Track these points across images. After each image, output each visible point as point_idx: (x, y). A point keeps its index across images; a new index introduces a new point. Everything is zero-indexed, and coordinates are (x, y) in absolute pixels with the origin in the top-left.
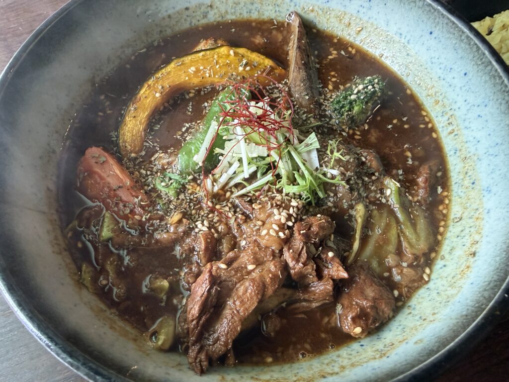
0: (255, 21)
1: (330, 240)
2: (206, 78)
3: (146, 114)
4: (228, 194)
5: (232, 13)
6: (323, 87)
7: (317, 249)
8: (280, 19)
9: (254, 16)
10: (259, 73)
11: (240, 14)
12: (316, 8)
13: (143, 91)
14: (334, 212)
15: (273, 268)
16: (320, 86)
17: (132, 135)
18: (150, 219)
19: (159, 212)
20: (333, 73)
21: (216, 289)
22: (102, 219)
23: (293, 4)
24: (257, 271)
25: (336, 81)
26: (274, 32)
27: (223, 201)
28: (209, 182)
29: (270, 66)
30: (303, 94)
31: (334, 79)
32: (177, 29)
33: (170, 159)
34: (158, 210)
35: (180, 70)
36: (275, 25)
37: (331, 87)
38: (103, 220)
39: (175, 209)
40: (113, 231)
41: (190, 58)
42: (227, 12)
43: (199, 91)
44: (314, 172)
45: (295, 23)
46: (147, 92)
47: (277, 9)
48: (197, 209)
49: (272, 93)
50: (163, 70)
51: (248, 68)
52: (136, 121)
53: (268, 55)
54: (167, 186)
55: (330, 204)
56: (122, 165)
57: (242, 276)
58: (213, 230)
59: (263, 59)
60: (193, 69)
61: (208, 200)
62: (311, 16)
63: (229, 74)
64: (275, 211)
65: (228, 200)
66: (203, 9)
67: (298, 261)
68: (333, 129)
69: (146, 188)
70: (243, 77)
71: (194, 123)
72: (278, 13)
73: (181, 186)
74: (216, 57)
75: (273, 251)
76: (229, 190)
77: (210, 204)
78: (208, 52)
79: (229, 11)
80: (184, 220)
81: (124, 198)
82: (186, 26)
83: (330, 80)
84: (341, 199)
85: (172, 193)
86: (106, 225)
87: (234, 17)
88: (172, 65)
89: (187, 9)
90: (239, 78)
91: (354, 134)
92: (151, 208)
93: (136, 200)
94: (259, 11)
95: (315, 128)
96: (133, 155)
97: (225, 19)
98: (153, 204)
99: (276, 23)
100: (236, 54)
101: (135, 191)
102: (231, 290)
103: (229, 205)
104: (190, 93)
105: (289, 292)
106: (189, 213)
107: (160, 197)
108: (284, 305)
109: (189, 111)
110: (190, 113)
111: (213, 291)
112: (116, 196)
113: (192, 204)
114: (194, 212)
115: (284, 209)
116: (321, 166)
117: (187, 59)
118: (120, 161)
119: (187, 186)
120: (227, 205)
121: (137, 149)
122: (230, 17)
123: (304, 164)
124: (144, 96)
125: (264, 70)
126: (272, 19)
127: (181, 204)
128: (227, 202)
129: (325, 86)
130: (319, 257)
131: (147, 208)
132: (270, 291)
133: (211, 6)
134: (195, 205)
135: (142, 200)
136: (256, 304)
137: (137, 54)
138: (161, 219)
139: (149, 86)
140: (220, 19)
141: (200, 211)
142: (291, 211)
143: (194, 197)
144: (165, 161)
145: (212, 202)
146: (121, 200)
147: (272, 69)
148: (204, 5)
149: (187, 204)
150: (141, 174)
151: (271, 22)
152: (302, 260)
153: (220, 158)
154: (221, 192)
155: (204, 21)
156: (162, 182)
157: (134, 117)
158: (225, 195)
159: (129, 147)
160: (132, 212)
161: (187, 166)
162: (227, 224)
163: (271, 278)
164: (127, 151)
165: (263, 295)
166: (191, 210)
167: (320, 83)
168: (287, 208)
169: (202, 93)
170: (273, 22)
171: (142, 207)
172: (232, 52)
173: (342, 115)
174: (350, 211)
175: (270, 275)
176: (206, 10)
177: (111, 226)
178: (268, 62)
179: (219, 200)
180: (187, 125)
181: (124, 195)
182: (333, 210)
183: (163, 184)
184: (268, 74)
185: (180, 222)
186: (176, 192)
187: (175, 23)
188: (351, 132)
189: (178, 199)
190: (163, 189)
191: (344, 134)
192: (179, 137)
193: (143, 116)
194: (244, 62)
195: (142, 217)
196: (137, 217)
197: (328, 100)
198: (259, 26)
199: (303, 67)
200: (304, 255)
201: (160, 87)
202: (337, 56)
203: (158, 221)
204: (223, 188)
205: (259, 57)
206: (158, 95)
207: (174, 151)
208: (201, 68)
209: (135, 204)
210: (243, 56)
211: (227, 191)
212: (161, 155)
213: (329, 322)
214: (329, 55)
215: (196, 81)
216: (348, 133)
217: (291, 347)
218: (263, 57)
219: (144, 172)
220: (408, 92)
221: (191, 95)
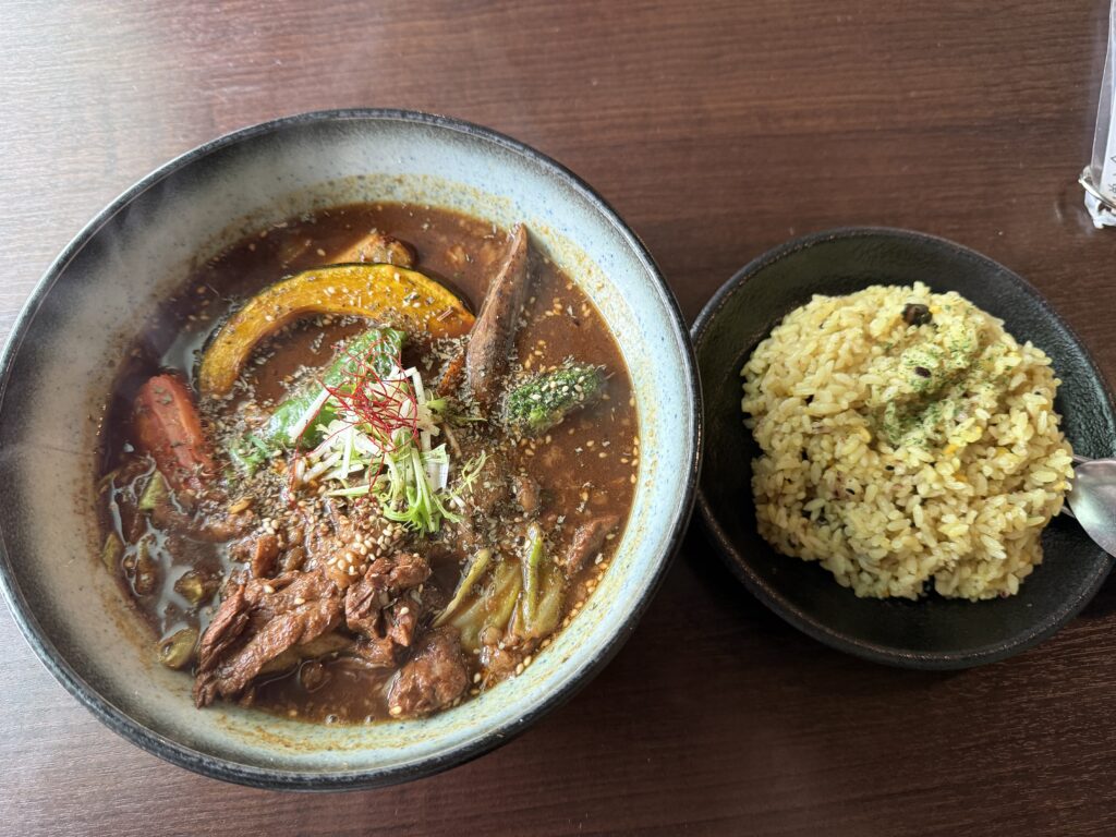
0: (466, 218)
1: (417, 590)
2: (349, 305)
3: (248, 341)
4: (322, 488)
5: (432, 197)
6: (516, 362)
7: (391, 599)
8: (502, 226)
9: (466, 210)
10: (433, 314)
11: (445, 201)
13: (250, 307)
14: (450, 552)
15: (324, 610)
16: (513, 359)
17: (221, 368)
18: (207, 497)
19: (223, 490)
20: (541, 343)
21: (244, 618)
22: (147, 480)
24: (304, 607)
25: (540, 356)
26: (487, 246)
27: (311, 498)
28: (300, 465)
29: (452, 308)
30: (479, 368)
31: (538, 353)
33: (260, 419)
34: (222, 487)
35: (312, 288)
36: (492, 233)
37: (528, 364)
38: (150, 481)
39: (246, 491)
40: (159, 500)
41: (330, 271)
42: (424, 193)
43: (339, 319)
45: (517, 243)
46: (255, 311)
47: (500, 212)
48: (273, 499)
49: (442, 351)
50: (286, 284)
51: (417, 305)
52: (231, 348)
53: (453, 288)
54: (245, 455)
55: (446, 541)
56: (196, 407)
57: (285, 608)
58: (279, 536)
59: (445, 295)
60: (331, 290)
61: (291, 490)
62: (544, 238)
63: (387, 308)
65: (319, 496)
66: (387, 181)
67: (356, 609)
68: (501, 431)
69: (217, 450)
70: (406, 317)
71: (314, 369)
72: (500, 218)
73: (263, 461)
74: (371, 277)
75: (336, 588)
76: (325, 483)
77: (292, 496)
79: (428, 192)
80: (249, 512)
81: (182, 461)
83: (532, 352)
84: (460, 538)
85: (247, 468)
86: (151, 488)
87: (434, 203)
88: (302, 278)
89: (361, 177)
90: (399, 317)
91: (527, 446)
92: (214, 482)
93: (196, 468)
94: (473, 206)
95: (476, 424)
96: (215, 396)
97: (419, 203)
98: (218, 476)
99: (495, 231)
100: (402, 279)
101: (199, 454)
102: (266, 622)
103: (318, 505)
104: (325, 318)
106: (260, 502)
107: (231, 468)
108: (335, 654)
109: (315, 347)
110: (314, 351)
111: (240, 618)
112: (173, 454)
113: (269, 490)
114: (268, 501)
116: (448, 487)
118: (194, 400)
119: (272, 462)
120: (314, 505)
121: (223, 388)
122: (428, 202)
124: (250, 315)
125: (443, 312)
126: (491, 223)
127: (255, 485)
128: (315, 500)
129: (521, 360)
130: (390, 610)
131: (208, 481)
132: (309, 636)
133: (400, 181)
134: (273, 492)
135: (203, 469)
136: (285, 648)
138: (222, 501)
140: (413, 201)
141: (276, 502)
142: (380, 542)
144: (253, 419)
145: (296, 495)
146: (177, 461)
147: (455, 312)
148: (388, 177)
149: (264, 488)
150: (218, 428)
151: (488, 226)
152: (362, 609)
153: (325, 437)
154: (314, 483)
155: (387, 198)
156: (241, 447)
157: (229, 343)
158: (317, 489)
159: (212, 384)
160: (186, 481)
161: (279, 435)
162: (302, 531)
163: (316, 622)
164: (208, 388)
165: (299, 639)
166: (266, 499)
167: (514, 353)
168: (375, 535)
169: (343, 323)
170: (491, 227)
171: (202, 479)
172: (397, 276)
174: (470, 556)
175: (316, 618)
176: (392, 185)
177: (158, 493)
178: (451, 301)
179: (307, 493)
180: (304, 369)
181: (182, 456)
182: (448, 548)
183: (241, 451)
184: (447, 319)
185: (241, 513)
186: (254, 467)
187: (340, 193)
189: (254, 477)
190: (238, 459)
191: (513, 442)
192: (286, 385)
193: (243, 344)
194: (414, 294)
195: (196, 492)
196: (190, 492)
197: (514, 384)
198: (468, 228)
199: (495, 325)
200: (367, 604)
201: (276, 308)
202: (558, 314)
203: (217, 503)
204: (318, 478)
205: (439, 291)
207: (272, 406)
208: (345, 290)
209: (192, 472)
211: (322, 484)
212: (253, 407)
214: (547, 309)
215: (334, 307)
218: (445, 291)
219: (222, 425)
220: (632, 402)
221: (326, 322)
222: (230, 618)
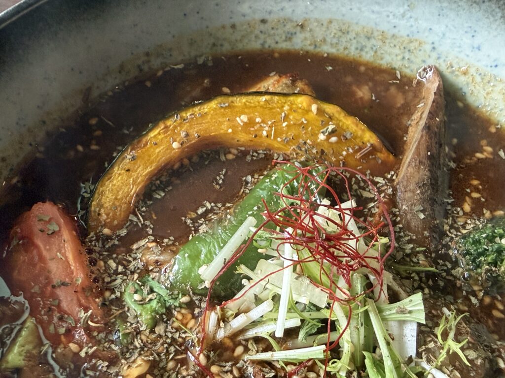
0: (366, 64)
2: (261, 136)
3: (149, 169)
4: (239, 350)
5: (332, 44)
6: (452, 204)
8: (407, 72)
9: (367, 56)
10: (351, 151)
11: (346, 48)
12: (472, 71)
13: (154, 134)
16: (450, 201)
17: (116, 199)
18: (94, 355)
19: (113, 346)
20: (475, 182)
22: (18, 328)
23: (434, 55)
25: (479, 199)
26: (393, 90)
27: (227, 361)
28: (213, 317)
29: (372, 145)
30: (416, 208)
31: (475, 195)
32: (240, 46)
33: (162, 258)
34: (112, 342)
35: (223, 115)
36: (396, 78)
37: (467, 208)
38: (20, 331)
39: (142, 349)
40: (29, 357)
42: (324, 41)
43: (245, 153)
44: (402, 365)
45: (432, 85)
46: (160, 137)
47: (407, 56)
48: (178, 361)
49: (364, 189)
50: (196, 109)
51: (334, 139)
52: (129, 177)
53: (372, 125)
54: (142, 303)
56: (83, 243)
59: (363, 131)
60: (244, 118)
61: (201, 351)
62: (460, 81)
63: (301, 141)
65: (236, 360)
66: (289, 27)
68: (454, 285)
69: (107, 294)
72: (406, 63)
73: (164, 311)
74: (286, 108)
77: (202, 359)
78: (276, 98)
79: (328, 40)
81: (65, 305)
82: (255, 45)
83: (469, 195)
85: (145, 318)
86: (20, 340)
87: (333, 51)
88: (213, 104)
89: (263, 21)
90: (314, 151)
91: (492, 306)
92: (102, 335)
93: (82, 315)
94: (376, 52)
95: (423, 275)
96: (106, 231)
97: (318, 50)
98: (109, 328)
99: (399, 77)
100: (320, 111)
101: (86, 298)
103: (236, 372)
106: (161, 365)
107: (124, 317)
109: (217, 184)
112: (54, 296)
113: (172, 349)
114: (171, 364)
116: (419, 355)
117: (240, 101)
118: (82, 233)
119: (175, 313)
120: (231, 372)
121: (116, 222)
122: (327, 49)
123: (388, 344)
124: (154, 141)
126: (395, 69)
127: (154, 343)
128: (232, 366)
129: (459, 203)
131: (95, 334)
133: (302, 26)
134: (177, 352)
135: (91, 318)
137: (168, 69)
139: (166, 127)
140: (311, 48)
143: (180, 337)
144: (152, 258)
145: (208, 357)
146: (59, 306)
147: (374, 150)
148: (292, 21)
149: (166, 346)
150: (107, 267)
151: (391, 72)
153: (244, 282)
154: (228, 343)
155: (284, 46)
156: (136, 292)
157: (128, 170)
158: (233, 351)
159: (104, 217)
160: (69, 332)
161: (185, 278)
164: (98, 220)
166: (168, 361)
167: (449, 195)
169: (249, 158)
170: (396, 73)
171: (88, 330)
172: (314, 108)
173: (478, 266)
176: (293, 31)
177: (29, 347)
178: (370, 138)
179: (220, 355)
180: (209, 206)
181: (66, 300)
183: (137, 297)
184: (366, 156)
186: (153, 318)
187: (239, 38)
188: (487, 300)
189: (152, 331)
190: (133, 306)
191: (474, 300)
192: (189, 221)
193: (143, 172)
194: (331, 127)
195: (81, 348)
196: (73, 347)
197: (457, 230)
198: (372, 74)
199: (427, 162)
201: (183, 134)
202: (491, 157)
203: (106, 364)
204: (234, 336)
205: (357, 126)
206: (175, 145)
207: (173, 245)
208: (258, 120)
209: (77, 321)
210: (331, 118)
211: (240, 344)
212: (150, 245)
214: (477, 152)
215: (243, 137)
216: (481, 301)
218: (363, 126)
219: (113, 264)
221: (230, 157)
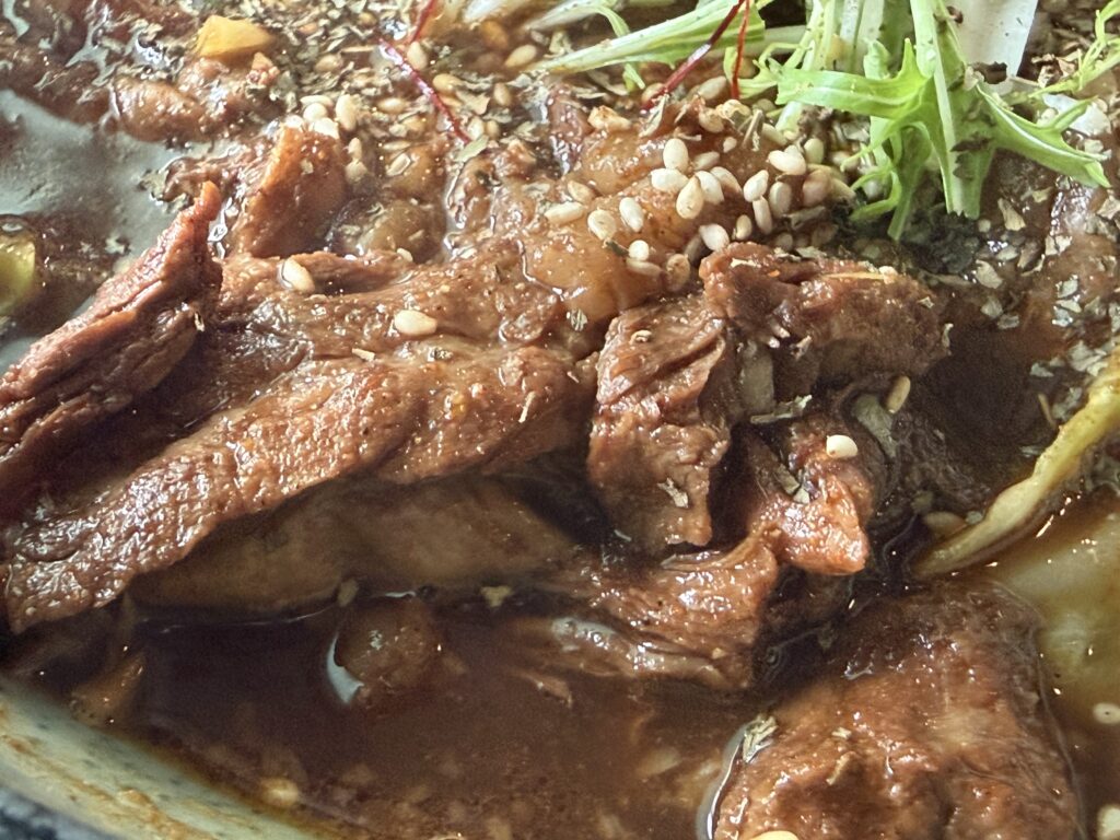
1: (883, 403)
4: (524, 53)
7: (782, 393)
14: (991, 324)
21: (188, 322)
24: (428, 350)
27: (482, 74)
48: (347, 58)
55: (986, 274)
57: (352, 340)
58: (354, 146)
61: (417, 36)
64: (674, 149)
67: (644, 385)
75: (561, 310)
76: (538, 37)
77: (416, 54)
80: (260, 60)
84: (1058, 271)
102: (262, 373)
103: (501, 95)
105: (548, 543)
108: (496, 596)
111: (168, 322)
113: (340, 32)
114: (330, 61)
115: (723, 161)
116: (1027, 71)
120: (489, 93)
123: (942, 26)
128: (495, 82)
130: (774, 436)
132: (432, 454)
134: (351, 39)
136: (328, 471)
138: (174, 26)
141: (357, 67)
142: (753, 188)
143: (366, 9)
145: (432, 56)
149: (323, 22)
152: (670, 391)
154: (497, 34)
158: (506, 54)
162: (438, 159)
163: (472, 404)
165: (391, 454)
166: (322, 53)
168: (742, 162)
174: (1080, 349)
175: (476, 389)
182: (991, 309)
185: (238, 61)
200: (693, 379)
203: (158, 28)
211: (528, 40)
213: (669, 779)
217: (420, 793)
222: (130, 309)
